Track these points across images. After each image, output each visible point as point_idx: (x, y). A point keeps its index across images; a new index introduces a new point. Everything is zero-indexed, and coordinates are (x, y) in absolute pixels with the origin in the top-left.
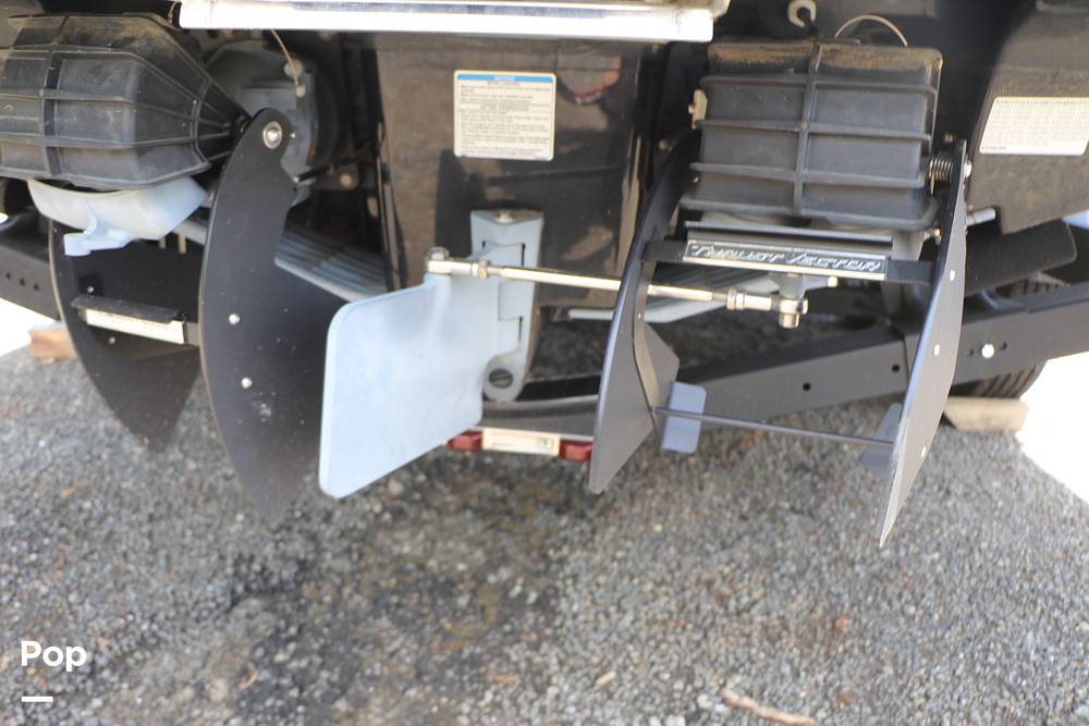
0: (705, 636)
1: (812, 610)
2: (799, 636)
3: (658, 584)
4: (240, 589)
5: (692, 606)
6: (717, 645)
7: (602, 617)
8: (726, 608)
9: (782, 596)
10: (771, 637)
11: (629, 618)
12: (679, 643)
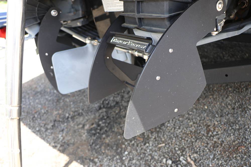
0: (196, 141)
1: (234, 141)
2: (224, 148)
3: (194, 123)
4: (102, 106)
5: (199, 131)
6: (198, 144)
7: (173, 129)
8: (208, 134)
9: (228, 134)
10: (215, 146)
11: (180, 131)
12: (187, 141)
